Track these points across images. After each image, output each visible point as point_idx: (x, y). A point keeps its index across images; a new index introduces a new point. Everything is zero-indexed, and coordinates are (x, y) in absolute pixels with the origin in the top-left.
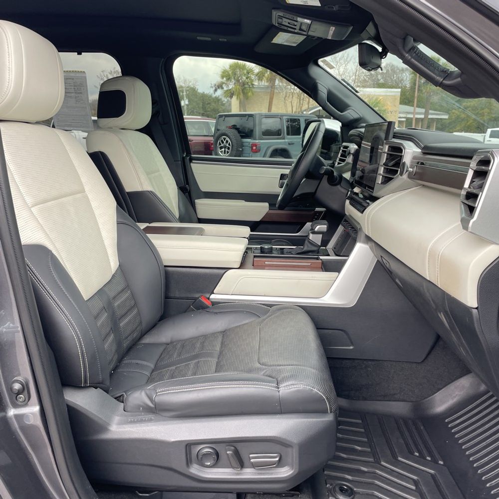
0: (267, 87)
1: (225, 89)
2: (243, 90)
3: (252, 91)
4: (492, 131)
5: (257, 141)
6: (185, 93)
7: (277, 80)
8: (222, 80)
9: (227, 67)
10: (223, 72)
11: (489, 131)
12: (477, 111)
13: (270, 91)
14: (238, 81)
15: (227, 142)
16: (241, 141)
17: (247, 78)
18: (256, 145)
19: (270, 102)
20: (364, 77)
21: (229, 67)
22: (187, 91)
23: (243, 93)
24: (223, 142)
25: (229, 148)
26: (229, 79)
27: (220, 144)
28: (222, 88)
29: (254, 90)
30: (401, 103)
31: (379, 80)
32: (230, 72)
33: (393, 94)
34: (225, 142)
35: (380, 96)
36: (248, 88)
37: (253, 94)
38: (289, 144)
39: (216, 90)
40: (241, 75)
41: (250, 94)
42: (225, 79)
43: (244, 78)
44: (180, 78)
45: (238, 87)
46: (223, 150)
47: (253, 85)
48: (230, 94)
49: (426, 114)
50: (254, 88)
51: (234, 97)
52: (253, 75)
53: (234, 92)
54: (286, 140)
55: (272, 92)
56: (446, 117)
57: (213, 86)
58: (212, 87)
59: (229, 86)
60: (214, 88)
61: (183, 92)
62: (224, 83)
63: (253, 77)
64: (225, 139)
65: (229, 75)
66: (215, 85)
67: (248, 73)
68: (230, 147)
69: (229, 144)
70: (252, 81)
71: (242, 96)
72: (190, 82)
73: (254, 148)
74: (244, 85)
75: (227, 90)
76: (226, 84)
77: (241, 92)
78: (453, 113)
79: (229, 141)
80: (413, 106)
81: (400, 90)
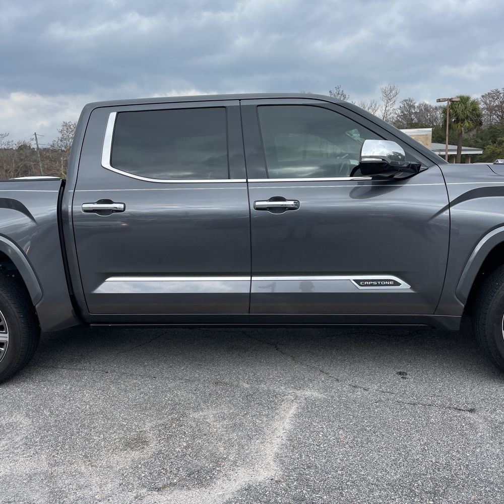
20: (397, 118)
30: (433, 141)
31: (412, 120)
33: (424, 133)
49: (459, 150)
56: (481, 152)
78: (488, 148)
80: (445, 144)
81: (431, 129)
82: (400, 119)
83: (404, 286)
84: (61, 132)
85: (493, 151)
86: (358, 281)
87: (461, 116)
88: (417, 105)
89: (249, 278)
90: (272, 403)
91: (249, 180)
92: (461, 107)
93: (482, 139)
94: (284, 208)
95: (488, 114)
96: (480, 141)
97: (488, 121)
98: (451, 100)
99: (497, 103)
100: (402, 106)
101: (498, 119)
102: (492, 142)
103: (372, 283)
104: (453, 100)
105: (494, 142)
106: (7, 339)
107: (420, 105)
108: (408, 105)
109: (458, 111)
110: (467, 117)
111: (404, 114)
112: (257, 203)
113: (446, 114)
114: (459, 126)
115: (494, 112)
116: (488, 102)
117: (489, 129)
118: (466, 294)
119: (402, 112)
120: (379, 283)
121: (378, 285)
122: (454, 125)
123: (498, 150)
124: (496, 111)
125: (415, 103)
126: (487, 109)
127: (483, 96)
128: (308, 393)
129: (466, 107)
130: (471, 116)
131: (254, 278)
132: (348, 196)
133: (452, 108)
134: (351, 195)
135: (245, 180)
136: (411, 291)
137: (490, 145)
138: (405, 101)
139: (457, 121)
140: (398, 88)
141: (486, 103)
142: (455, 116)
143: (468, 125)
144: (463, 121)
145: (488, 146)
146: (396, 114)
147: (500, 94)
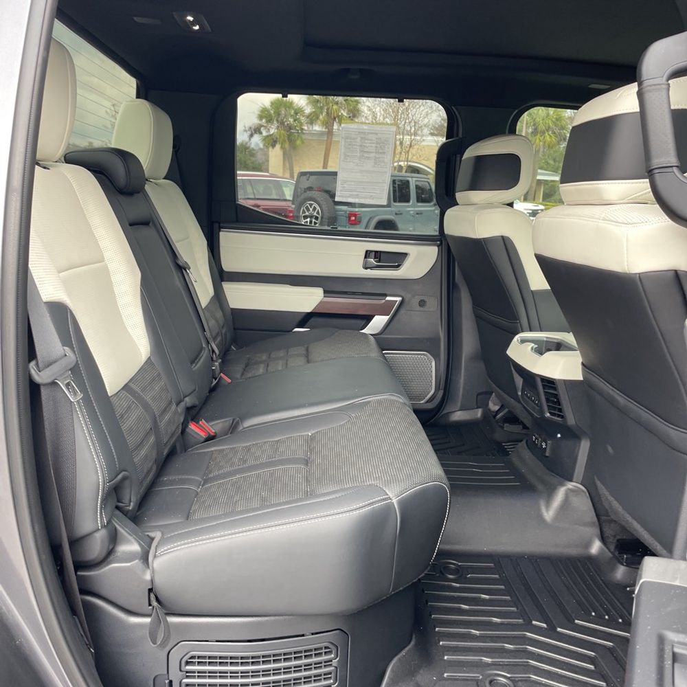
0: (321, 133)
1: (265, 133)
2: (289, 137)
3: (301, 138)
5: (357, 210)
7: (335, 124)
8: (260, 122)
9: (268, 105)
10: (262, 112)
13: (326, 139)
14: (282, 123)
15: (315, 209)
16: (334, 208)
17: (295, 121)
18: (355, 215)
19: (325, 154)
23: (290, 141)
24: (308, 210)
25: (317, 218)
26: (270, 121)
27: (304, 212)
28: (261, 133)
29: (305, 137)
32: (272, 112)
34: (311, 209)
36: (296, 134)
37: (303, 142)
38: (396, 214)
39: (251, 136)
40: (286, 116)
41: (298, 142)
42: (264, 120)
43: (292, 120)
45: (282, 132)
46: (308, 220)
47: (302, 129)
48: (271, 141)
50: (304, 134)
51: (276, 145)
52: (303, 116)
53: (277, 138)
54: (393, 209)
55: (329, 140)
57: (247, 129)
58: (245, 131)
59: (271, 130)
60: (249, 133)
62: (263, 126)
63: (303, 119)
64: (311, 205)
65: (270, 115)
66: (250, 128)
67: (297, 114)
68: (320, 217)
69: (318, 213)
70: (301, 124)
71: (287, 145)
73: (353, 218)
74: (290, 128)
75: (267, 136)
76: (265, 127)
77: (286, 138)
79: (318, 208)
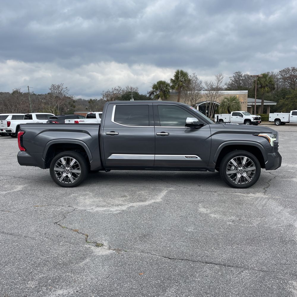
0: (177, 93)
1: (155, 94)
2: (164, 94)
4: (293, 112)
6: (132, 96)
8: (153, 90)
10: (154, 86)
11: (291, 112)
12: (294, 100)
14: (162, 90)
17: (166, 89)
19: (178, 100)
21: (157, 83)
22: (133, 94)
23: (164, 96)
28: (154, 94)
29: (170, 94)
30: (249, 97)
32: (158, 86)
35: (237, 94)
36: (167, 94)
39: (150, 95)
40: (163, 87)
41: (168, 96)
42: (155, 89)
44: (129, 87)
45: (162, 93)
48: (158, 97)
49: (262, 102)
50: (170, 93)
51: (160, 98)
53: (159, 95)
55: (179, 95)
56: (275, 104)
59: (157, 92)
61: (131, 95)
62: (155, 91)
63: (169, 88)
66: (150, 92)
67: (167, 86)
70: (169, 90)
72: (134, 89)
74: (165, 91)
75: (156, 95)
78: (281, 102)
80: (255, 98)
81: (247, 91)
82: (234, 83)
83: (199, 158)
84: (50, 89)
85: (284, 103)
86: (186, 157)
87: (264, 85)
88: (243, 75)
89: (154, 155)
90: (160, 191)
91: (155, 127)
92: (263, 79)
93: (277, 96)
94: (165, 135)
95: (283, 81)
96: (277, 97)
97: (283, 85)
98: (258, 76)
99: (288, 75)
100: (235, 75)
101: (288, 85)
102: (283, 98)
103: (190, 157)
104: (259, 76)
105: (284, 98)
106: (80, 172)
107: (245, 75)
108: (238, 75)
109: (262, 82)
110: (267, 86)
111: (236, 80)
112: (157, 134)
113: (255, 83)
114: (262, 90)
115: (286, 80)
116: (283, 75)
117: (281, 91)
118: (216, 161)
119: (235, 79)
120: (192, 157)
121: (191, 158)
122: (259, 89)
123: (286, 103)
124: (288, 80)
125: (242, 74)
126: (283, 79)
127: (280, 71)
128: (170, 189)
129: (266, 80)
130: (269, 85)
131: (156, 155)
132: (184, 132)
133: (259, 80)
134: (185, 132)
135: (154, 127)
136: (201, 160)
137: (282, 100)
138: (237, 73)
139: (262, 87)
140: (224, 75)
141: (282, 75)
142: (260, 84)
143: (267, 90)
144: (264, 87)
145: (281, 100)
146: (232, 80)
147: (290, 70)
